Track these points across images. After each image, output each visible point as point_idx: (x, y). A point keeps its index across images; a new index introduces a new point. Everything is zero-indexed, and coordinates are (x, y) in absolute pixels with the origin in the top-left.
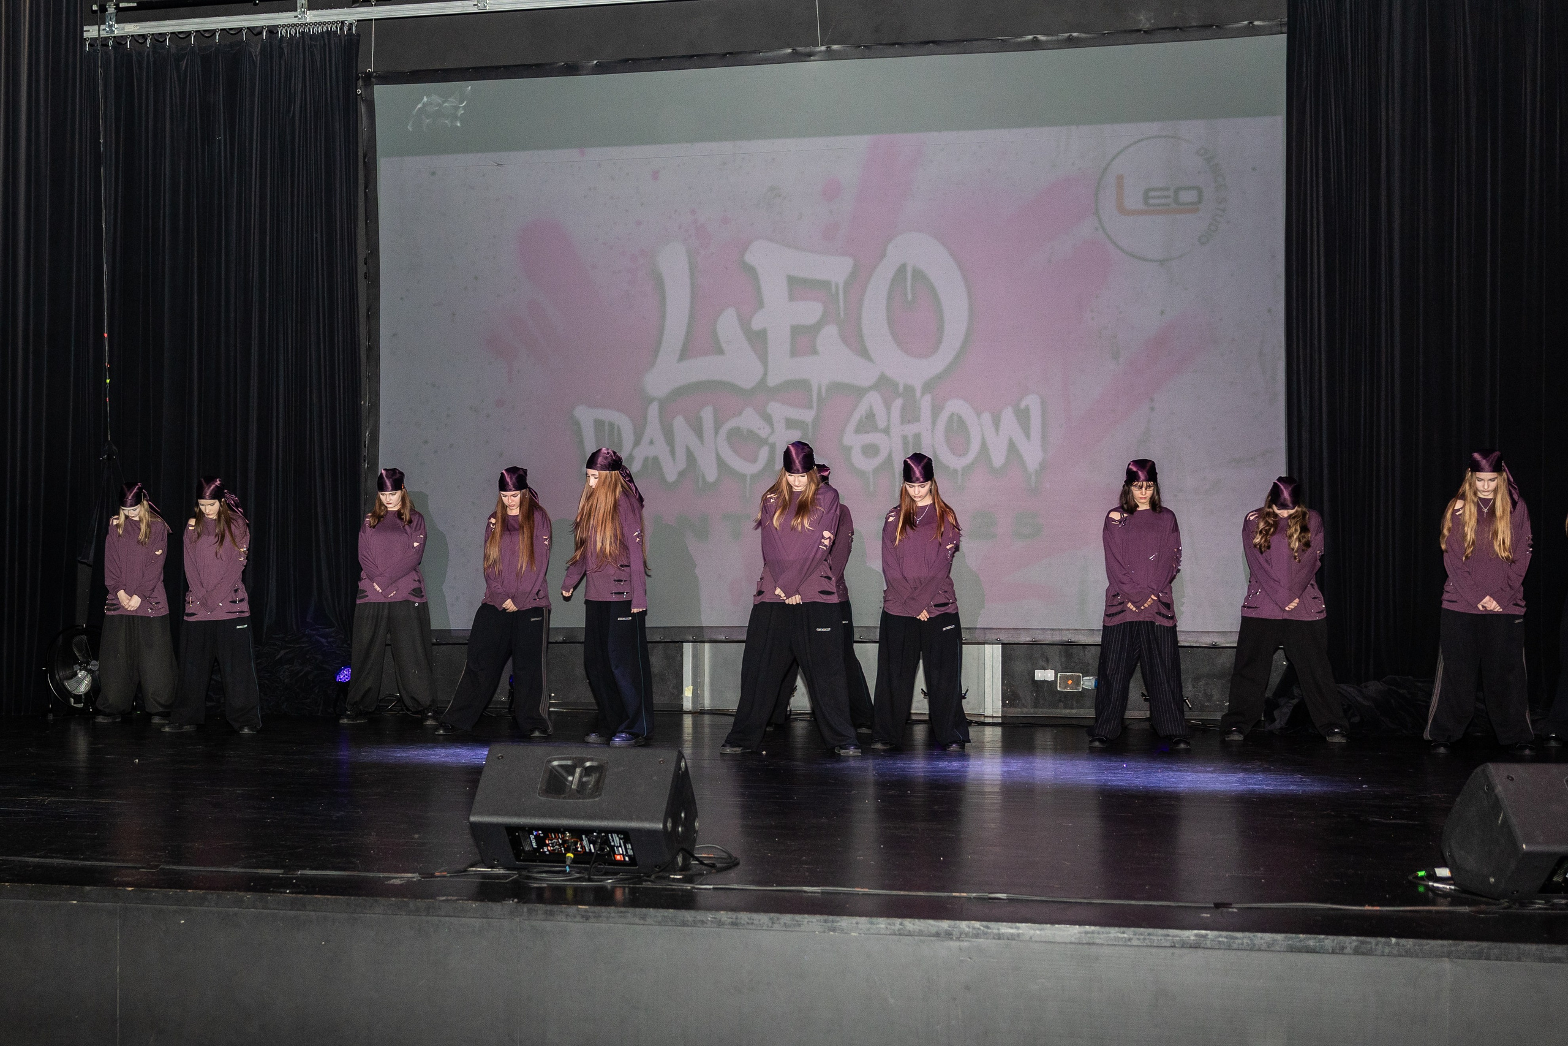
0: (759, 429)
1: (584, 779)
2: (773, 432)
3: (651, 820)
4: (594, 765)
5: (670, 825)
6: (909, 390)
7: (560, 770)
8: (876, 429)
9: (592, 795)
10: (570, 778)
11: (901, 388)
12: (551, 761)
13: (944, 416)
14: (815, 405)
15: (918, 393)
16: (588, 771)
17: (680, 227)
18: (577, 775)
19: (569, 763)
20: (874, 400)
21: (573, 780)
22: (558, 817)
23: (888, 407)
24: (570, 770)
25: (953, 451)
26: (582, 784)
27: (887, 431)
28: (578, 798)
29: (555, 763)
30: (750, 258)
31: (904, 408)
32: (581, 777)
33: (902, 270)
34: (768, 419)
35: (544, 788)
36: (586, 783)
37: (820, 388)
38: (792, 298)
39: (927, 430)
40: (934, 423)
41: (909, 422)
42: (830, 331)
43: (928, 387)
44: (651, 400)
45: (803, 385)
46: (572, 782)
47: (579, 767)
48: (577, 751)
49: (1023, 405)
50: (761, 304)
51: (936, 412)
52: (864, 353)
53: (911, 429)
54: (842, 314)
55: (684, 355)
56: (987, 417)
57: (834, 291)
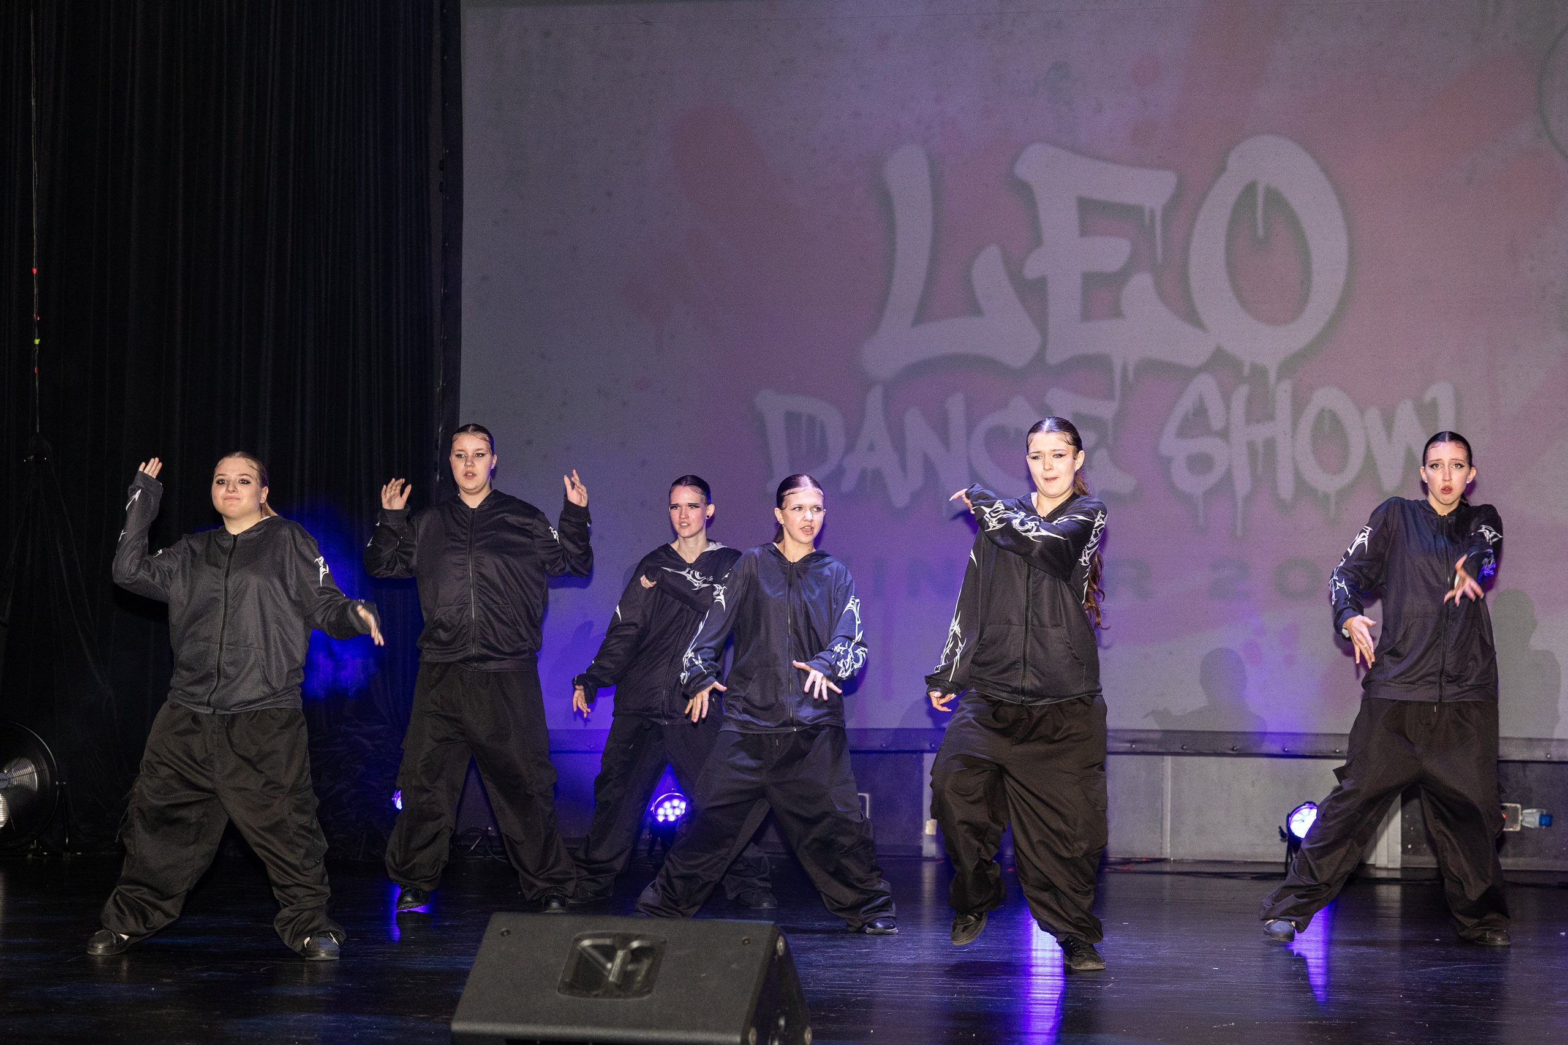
1: (630, 967)
3: (723, 1031)
4: (645, 945)
5: (754, 1038)
6: (1258, 373)
7: (595, 954)
8: (1208, 431)
9: (640, 993)
10: (609, 966)
11: (1246, 370)
12: (580, 939)
13: (1311, 413)
14: (1118, 394)
15: (1272, 376)
16: (636, 956)
17: (918, 123)
18: (618, 960)
19: (608, 942)
20: (1205, 386)
21: (613, 968)
22: (584, 1024)
23: (1227, 398)
24: (609, 953)
25: (1324, 466)
26: (626, 977)
27: (1224, 434)
28: (618, 996)
29: (586, 943)
30: (1022, 170)
31: (1250, 400)
32: (624, 963)
33: (1250, 191)
35: (567, 980)
36: (634, 973)
37: (1125, 369)
38: (1084, 232)
39: (1286, 435)
40: (1295, 422)
41: (1258, 421)
42: (1141, 283)
43: (1288, 368)
44: (869, 384)
45: (1099, 363)
46: (611, 969)
47: (622, 948)
48: (620, 925)
49: (1428, 397)
50: (1037, 241)
51: (1299, 405)
52: (1192, 316)
53: (1261, 432)
54: (1160, 257)
55: (922, 315)
56: (1373, 415)
57: (1147, 221)
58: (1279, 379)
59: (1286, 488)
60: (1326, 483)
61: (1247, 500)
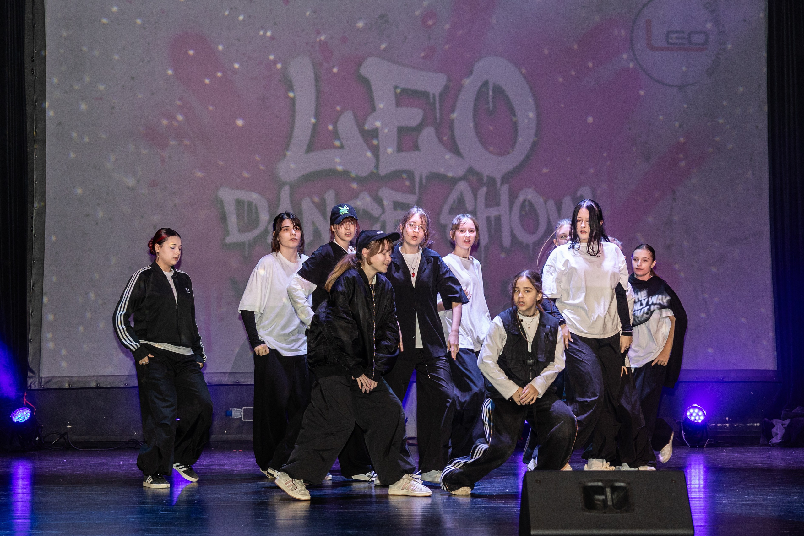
0: (373, 210)
2: (383, 212)
6: (491, 181)
11: (485, 179)
13: (519, 202)
14: (417, 191)
15: (498, 183)
17: (307, 44)
18: (609, 495)
19: (600, 484)
20: (463, 188)
23: (475, 194)
25: (526, 230)
26: (616, 502)
30: (365, 71)
31: (487, 196)
33: (485, 84)
34: (379, 201)
37: (421, 177)
38: (398, 104)
39: (506, 214)
40: (511, 207)
41: (492, 206)
42: (429, 132)
43: (507, 177)
44: (281, 184)
45: (408, 175)
49: (578, 194)
50: (373, 109)
51: (513, 197)
52: (455, 150)
53: (494, 212)
54: (438, 120)
55: (311, 148)
56: (551, 204)
57: (431, 100)
58: (503, 183)
59: (507, 241)
60: (527, 239)
61: (487, 247)
